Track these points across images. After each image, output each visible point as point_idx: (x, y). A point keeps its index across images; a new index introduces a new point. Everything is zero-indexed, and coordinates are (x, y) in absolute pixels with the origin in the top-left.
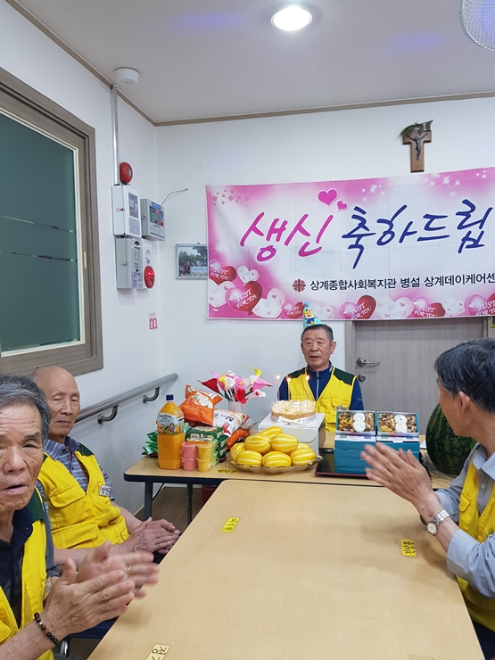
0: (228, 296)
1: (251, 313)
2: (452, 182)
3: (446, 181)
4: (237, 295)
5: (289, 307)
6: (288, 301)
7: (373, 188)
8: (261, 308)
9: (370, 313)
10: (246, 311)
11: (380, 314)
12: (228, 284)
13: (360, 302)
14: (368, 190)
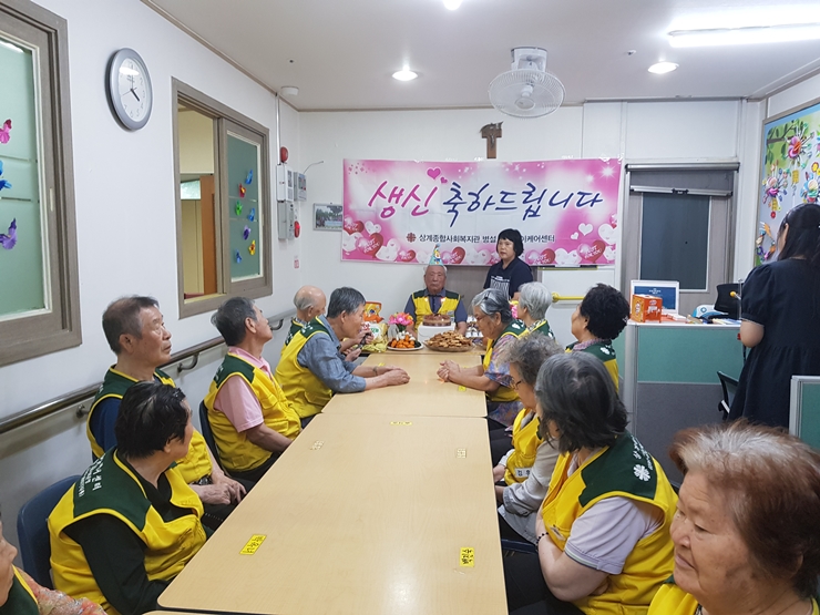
0: (357, 243)
1: (375, 257)
2: (521, 169)
3: (517, 168)
4: (364, 243)
5: (403, 253)
6: (402, 249)
7: (467, 169)
8: (382, 253)
9: (461, 260)
10: (371, 255)
11: (468, 261)
12: (358, 234)
13: (454, 252)
14: (462, 170)
